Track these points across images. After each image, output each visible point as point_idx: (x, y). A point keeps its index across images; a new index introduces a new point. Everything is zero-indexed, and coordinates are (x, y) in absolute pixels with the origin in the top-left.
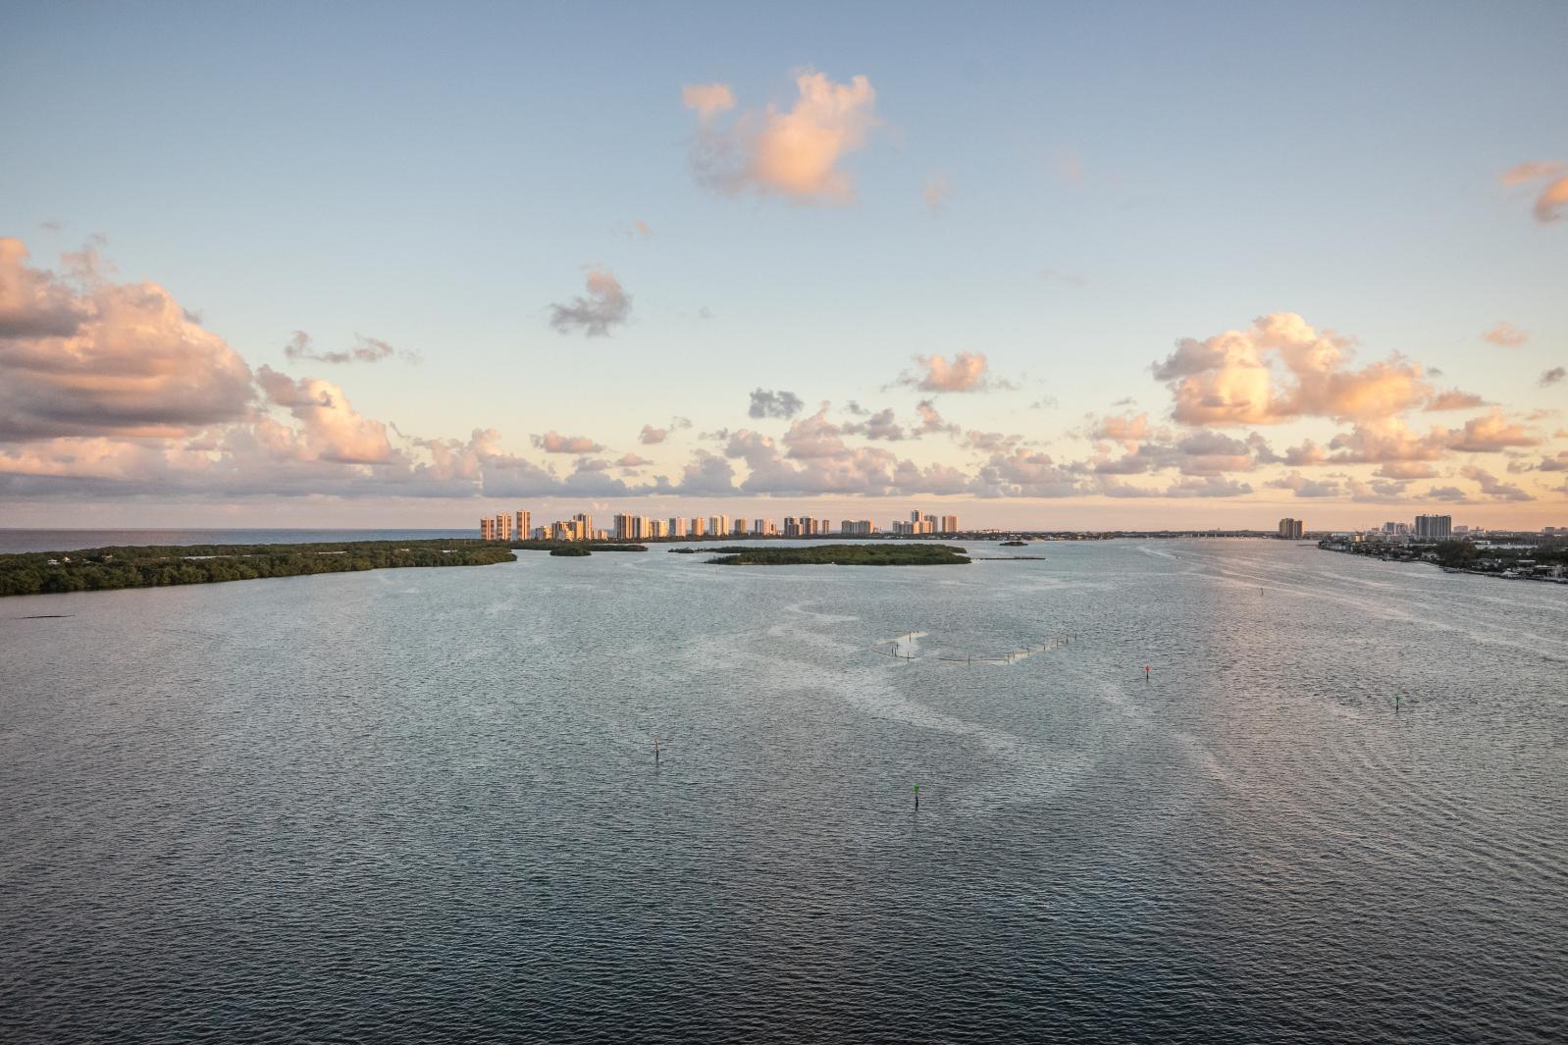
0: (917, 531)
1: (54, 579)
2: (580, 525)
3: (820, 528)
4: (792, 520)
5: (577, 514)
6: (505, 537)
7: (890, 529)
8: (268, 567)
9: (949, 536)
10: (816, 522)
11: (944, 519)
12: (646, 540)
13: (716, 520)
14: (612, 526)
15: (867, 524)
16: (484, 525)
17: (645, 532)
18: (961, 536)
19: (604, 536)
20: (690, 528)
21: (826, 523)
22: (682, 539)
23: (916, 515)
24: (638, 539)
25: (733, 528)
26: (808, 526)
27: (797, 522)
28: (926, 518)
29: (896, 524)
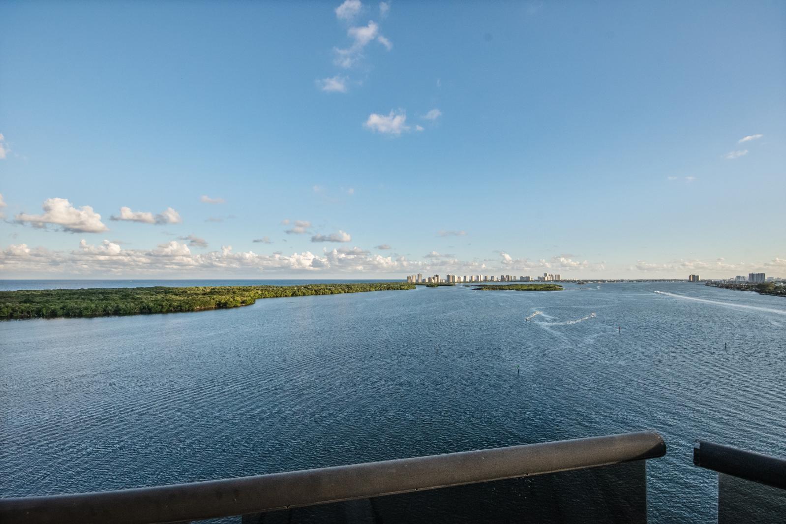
0: (546, 279)
1: (294, 292)
2: (436, 278)
3: (513, 279)
4: (503, 276)
5: (435, 275)
6: (414, 281)
7: (537, 279)
8: (347, 290)
9: (557, 281)
10: (511, 277)
11: (556, 276)
12: (456, 283)
13: (478, 276)
14: (446, 278)
15: (529, 277)
16: (408, 277)
17: (456, 280)
18: (562, 281)
19: (444, 281)
20: (470, 279)
21: (514, 277)
22: (468, 282)
23: (546, 275)
24: (454, 282)
25: (484, 279)
26: (509, 278)
27: (505, 277)
28: (549, 275)
29: (538, 277)
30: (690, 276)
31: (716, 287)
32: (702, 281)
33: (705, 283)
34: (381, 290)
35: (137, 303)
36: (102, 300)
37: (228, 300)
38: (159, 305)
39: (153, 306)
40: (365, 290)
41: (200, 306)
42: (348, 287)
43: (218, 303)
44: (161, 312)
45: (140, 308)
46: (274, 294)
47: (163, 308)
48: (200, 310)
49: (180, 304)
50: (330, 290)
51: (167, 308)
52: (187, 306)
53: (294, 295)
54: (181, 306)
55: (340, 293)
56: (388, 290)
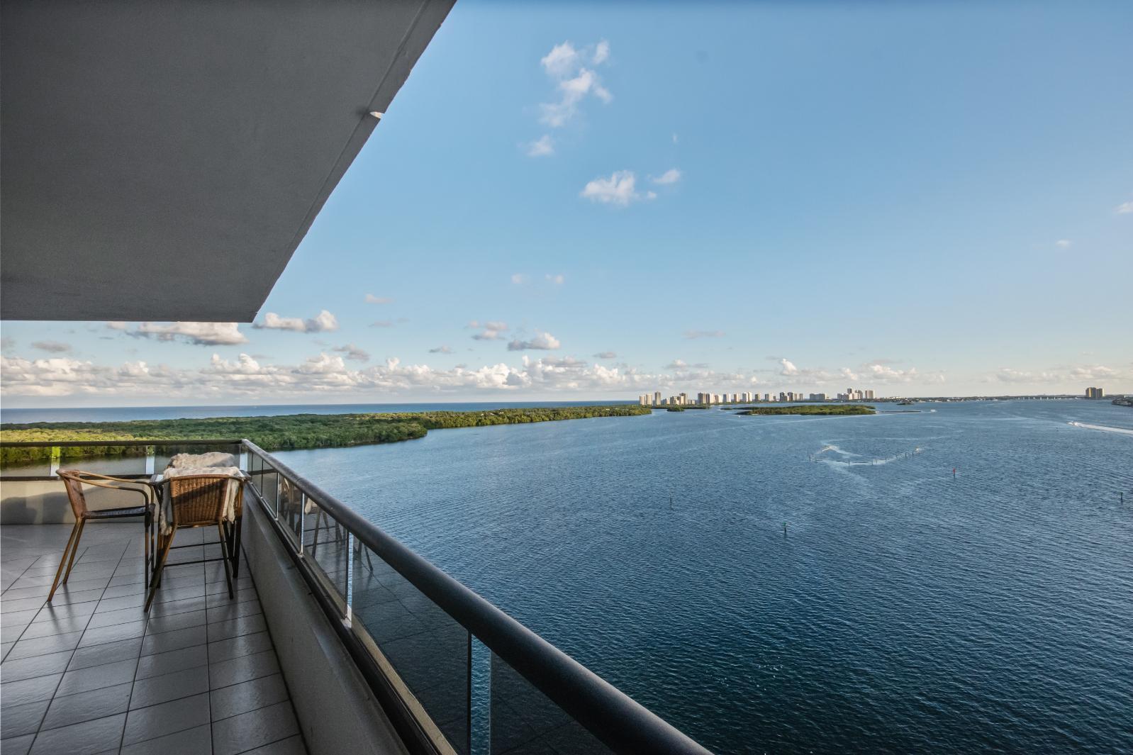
0: (851, 398)
1: (480, 421)
2: (682, 398)
3: (798, 397)
4: (783, 394)
5: (681, 393)
6: (650, 402)
7: (836, 397)
8: (553, 417)
9: (869, 400)
10: (796, 395)
11: (866, 392)
12: (712, 404)
13: (745, 394)
14: (697, 398)
15: (823, 395)
16: (640, 398)
17: (712, 400)
18: (876, 401)
19: (693, 403)
20: (733, 398)
21: (801, 395)
22: (729, 403)
23: (850, 391)
24: (709, 403)
25: (754, 398)
26: (791, 397)
27: (786, 395)
28: (856, 392)
29: (839, 395)
30: (1087, 391)
31: (1129, 406)
32: (1108, 397)
33: (1111, 401)
34: (601, 416)
35: (276, 435)
36: (234, 432)
37: (391, 432)
38: (304, 439)
39: (296, 439)
40: (578, 416)
41: (355, 439)
42: (555, 413)
43: (378, 435)
44: (306, 448)
45: (280, 443)
46: (452, 423)
47: (308, 442)
48: (356, 445)
49: (330, 437)
50: (528, 416)
51: (313, 443)
52: (339, 440)
53: (480, 423)
54: (331, 440)
55: (543, 420)
56: (611, 415)
